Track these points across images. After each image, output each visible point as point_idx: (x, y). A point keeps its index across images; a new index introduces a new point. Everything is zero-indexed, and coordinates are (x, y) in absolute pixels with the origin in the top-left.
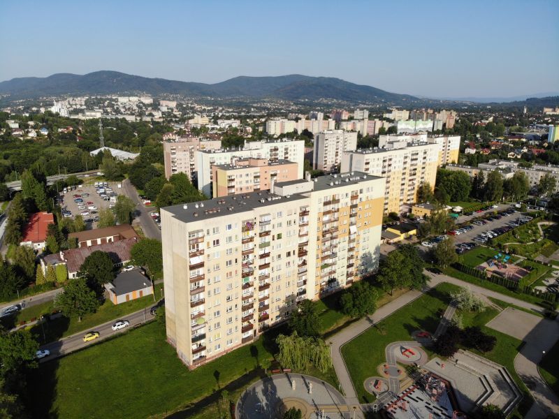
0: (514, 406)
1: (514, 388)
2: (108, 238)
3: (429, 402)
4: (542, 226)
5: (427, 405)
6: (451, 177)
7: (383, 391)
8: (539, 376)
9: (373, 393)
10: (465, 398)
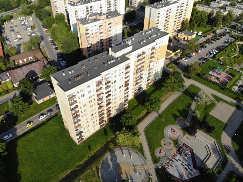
0: (219, 164)
1: (220, 153)
2: (29, 58)
3: (183, 162)
4: (239, 44)
5: (182, 163)
6: (199, 15)
7: (163, 155)
8: (231, 146)
9: (159, 157)
10: (198, 158)
